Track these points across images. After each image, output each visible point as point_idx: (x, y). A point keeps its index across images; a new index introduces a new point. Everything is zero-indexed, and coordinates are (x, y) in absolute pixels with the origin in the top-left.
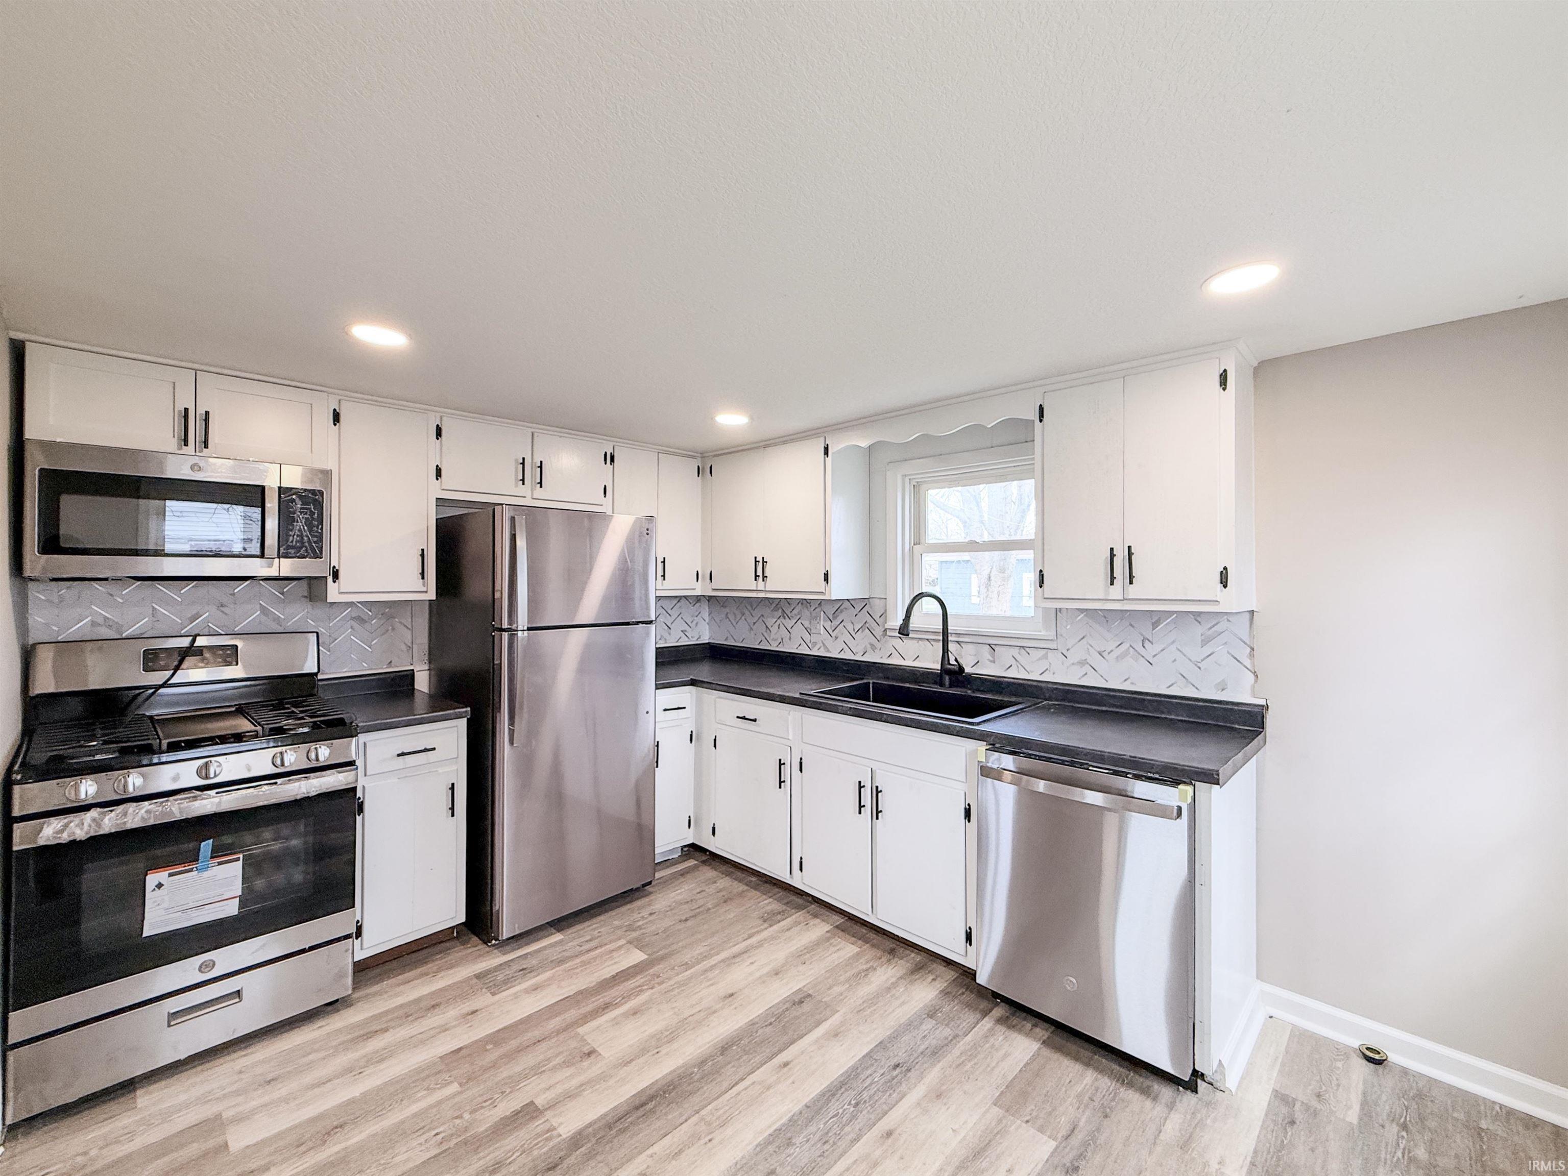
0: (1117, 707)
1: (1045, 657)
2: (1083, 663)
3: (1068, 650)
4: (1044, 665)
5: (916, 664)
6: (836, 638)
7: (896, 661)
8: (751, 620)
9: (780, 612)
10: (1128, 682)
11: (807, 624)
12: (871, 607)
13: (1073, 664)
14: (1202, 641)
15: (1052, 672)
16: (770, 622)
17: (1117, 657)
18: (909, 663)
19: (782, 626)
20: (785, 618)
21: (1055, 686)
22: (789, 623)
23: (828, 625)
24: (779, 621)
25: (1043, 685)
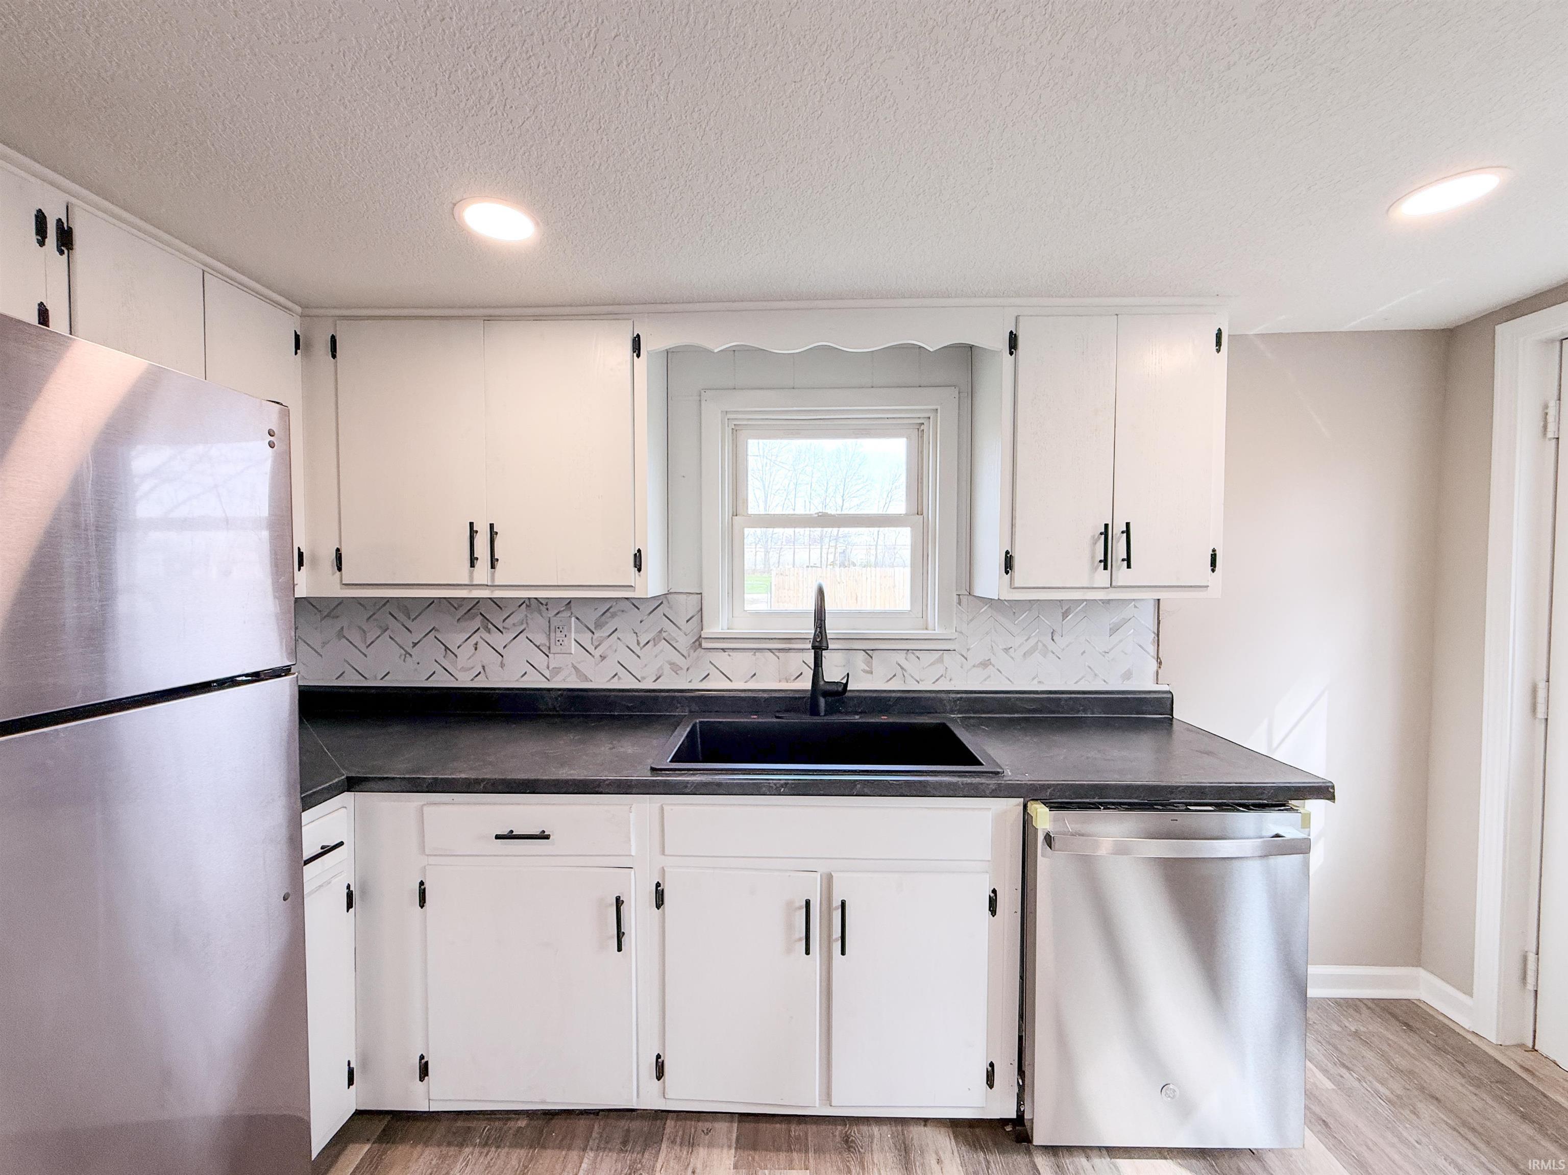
0: (1029, 711)
1: (940, 660)
2: (985, 664)
3: (968, 650)
4: (939, 670)
5: (752, 685)
6: (603, 658)
7: (717, 684)
8: (407, 639)
9: (477, 622)
10: (1035, 682)
11: (540, 639)
12: (670, 607)
13: (974, 666)
14: (1110, 629)
15: (948, 678)
16: (454, 639)
17: (1024, 654)
18: (739, 684)
19: (482, 644)
20: (489, 631)
21: (959, 696)
22: (498, 640)
23: (586, 639)
24: (475, 638)
25: (943, 695)
